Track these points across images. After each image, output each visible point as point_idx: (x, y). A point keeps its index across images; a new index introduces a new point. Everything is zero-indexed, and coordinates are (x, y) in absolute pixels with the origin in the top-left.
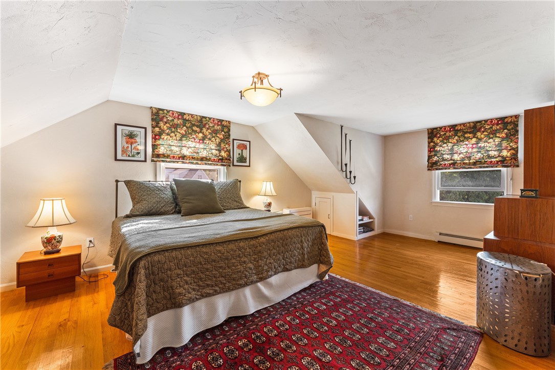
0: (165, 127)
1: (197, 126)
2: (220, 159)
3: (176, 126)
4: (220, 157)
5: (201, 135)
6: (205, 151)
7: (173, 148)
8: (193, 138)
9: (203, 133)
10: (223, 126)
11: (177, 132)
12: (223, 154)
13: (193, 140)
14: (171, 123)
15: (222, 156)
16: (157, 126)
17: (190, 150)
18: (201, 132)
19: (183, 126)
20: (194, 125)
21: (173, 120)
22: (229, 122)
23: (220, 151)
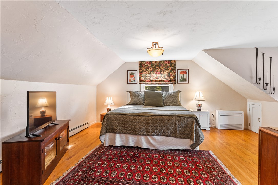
0: (144, 69)
1: (158, 66)
2: (169, 81)
3: (148, 68)
4: (169, 80)
5: (159, 70)
6: (162, 77)
7: (147, 77)
8: (156, 72)
9: (161, 69)
10: (171, 63)
11: (149, 70)
12: (171, 78)
13: (156, 73)
14: (146, 67)
15: (170, 79)
16: (141, 69)
17: (154, 77)
18: (159, 68)
19: (152, 67)
20: (156, 66)
21: (147, 65)
22: (175, 61)
23: (169, 76)
